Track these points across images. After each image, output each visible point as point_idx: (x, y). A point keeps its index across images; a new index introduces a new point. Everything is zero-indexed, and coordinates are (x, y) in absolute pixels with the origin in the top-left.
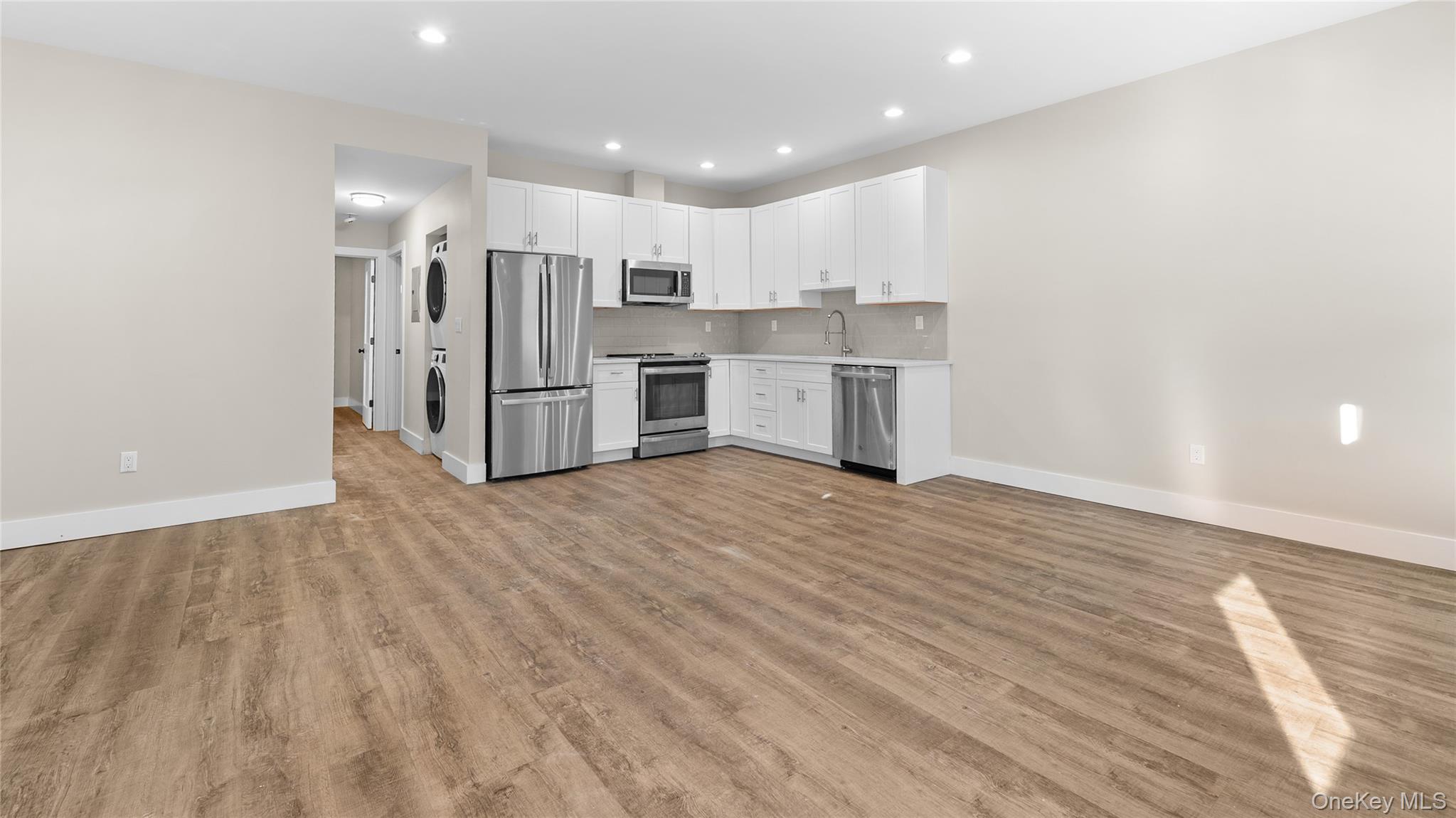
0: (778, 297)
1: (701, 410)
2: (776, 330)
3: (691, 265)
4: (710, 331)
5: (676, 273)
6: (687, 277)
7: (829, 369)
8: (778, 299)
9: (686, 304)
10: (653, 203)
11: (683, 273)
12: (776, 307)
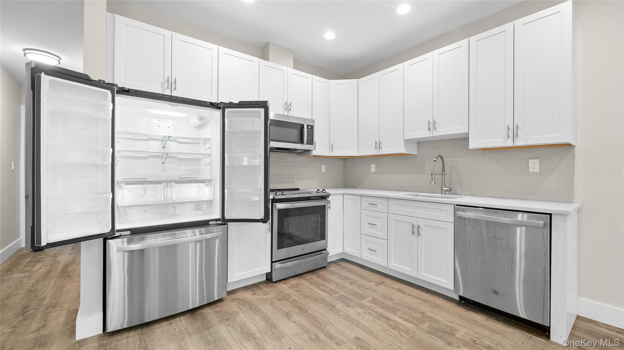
0: (383, 146)
1: (323, 236)
2: (374, 171)
3: (314, 120)
4: (324, 171)
5: (302, 127)
6: (311, 128)
7: (451, 209)
8: (383, 147)
9: (310, 151)
10: (285, 68)
11: (308, 126)
12: (380, 153)
